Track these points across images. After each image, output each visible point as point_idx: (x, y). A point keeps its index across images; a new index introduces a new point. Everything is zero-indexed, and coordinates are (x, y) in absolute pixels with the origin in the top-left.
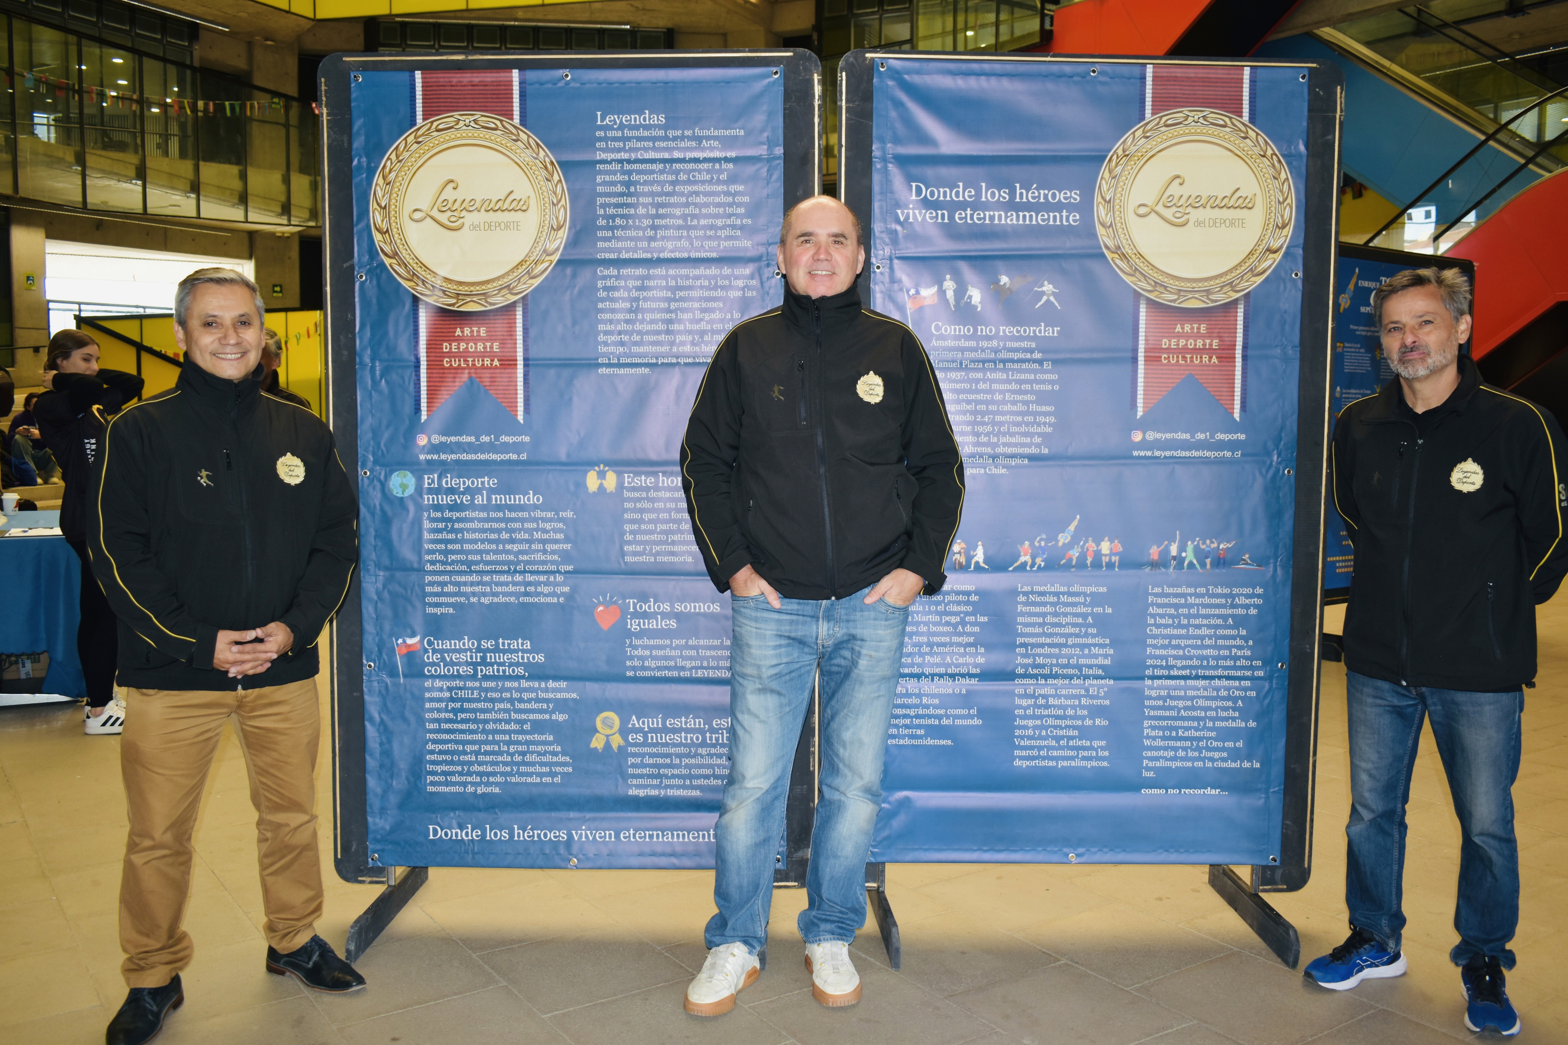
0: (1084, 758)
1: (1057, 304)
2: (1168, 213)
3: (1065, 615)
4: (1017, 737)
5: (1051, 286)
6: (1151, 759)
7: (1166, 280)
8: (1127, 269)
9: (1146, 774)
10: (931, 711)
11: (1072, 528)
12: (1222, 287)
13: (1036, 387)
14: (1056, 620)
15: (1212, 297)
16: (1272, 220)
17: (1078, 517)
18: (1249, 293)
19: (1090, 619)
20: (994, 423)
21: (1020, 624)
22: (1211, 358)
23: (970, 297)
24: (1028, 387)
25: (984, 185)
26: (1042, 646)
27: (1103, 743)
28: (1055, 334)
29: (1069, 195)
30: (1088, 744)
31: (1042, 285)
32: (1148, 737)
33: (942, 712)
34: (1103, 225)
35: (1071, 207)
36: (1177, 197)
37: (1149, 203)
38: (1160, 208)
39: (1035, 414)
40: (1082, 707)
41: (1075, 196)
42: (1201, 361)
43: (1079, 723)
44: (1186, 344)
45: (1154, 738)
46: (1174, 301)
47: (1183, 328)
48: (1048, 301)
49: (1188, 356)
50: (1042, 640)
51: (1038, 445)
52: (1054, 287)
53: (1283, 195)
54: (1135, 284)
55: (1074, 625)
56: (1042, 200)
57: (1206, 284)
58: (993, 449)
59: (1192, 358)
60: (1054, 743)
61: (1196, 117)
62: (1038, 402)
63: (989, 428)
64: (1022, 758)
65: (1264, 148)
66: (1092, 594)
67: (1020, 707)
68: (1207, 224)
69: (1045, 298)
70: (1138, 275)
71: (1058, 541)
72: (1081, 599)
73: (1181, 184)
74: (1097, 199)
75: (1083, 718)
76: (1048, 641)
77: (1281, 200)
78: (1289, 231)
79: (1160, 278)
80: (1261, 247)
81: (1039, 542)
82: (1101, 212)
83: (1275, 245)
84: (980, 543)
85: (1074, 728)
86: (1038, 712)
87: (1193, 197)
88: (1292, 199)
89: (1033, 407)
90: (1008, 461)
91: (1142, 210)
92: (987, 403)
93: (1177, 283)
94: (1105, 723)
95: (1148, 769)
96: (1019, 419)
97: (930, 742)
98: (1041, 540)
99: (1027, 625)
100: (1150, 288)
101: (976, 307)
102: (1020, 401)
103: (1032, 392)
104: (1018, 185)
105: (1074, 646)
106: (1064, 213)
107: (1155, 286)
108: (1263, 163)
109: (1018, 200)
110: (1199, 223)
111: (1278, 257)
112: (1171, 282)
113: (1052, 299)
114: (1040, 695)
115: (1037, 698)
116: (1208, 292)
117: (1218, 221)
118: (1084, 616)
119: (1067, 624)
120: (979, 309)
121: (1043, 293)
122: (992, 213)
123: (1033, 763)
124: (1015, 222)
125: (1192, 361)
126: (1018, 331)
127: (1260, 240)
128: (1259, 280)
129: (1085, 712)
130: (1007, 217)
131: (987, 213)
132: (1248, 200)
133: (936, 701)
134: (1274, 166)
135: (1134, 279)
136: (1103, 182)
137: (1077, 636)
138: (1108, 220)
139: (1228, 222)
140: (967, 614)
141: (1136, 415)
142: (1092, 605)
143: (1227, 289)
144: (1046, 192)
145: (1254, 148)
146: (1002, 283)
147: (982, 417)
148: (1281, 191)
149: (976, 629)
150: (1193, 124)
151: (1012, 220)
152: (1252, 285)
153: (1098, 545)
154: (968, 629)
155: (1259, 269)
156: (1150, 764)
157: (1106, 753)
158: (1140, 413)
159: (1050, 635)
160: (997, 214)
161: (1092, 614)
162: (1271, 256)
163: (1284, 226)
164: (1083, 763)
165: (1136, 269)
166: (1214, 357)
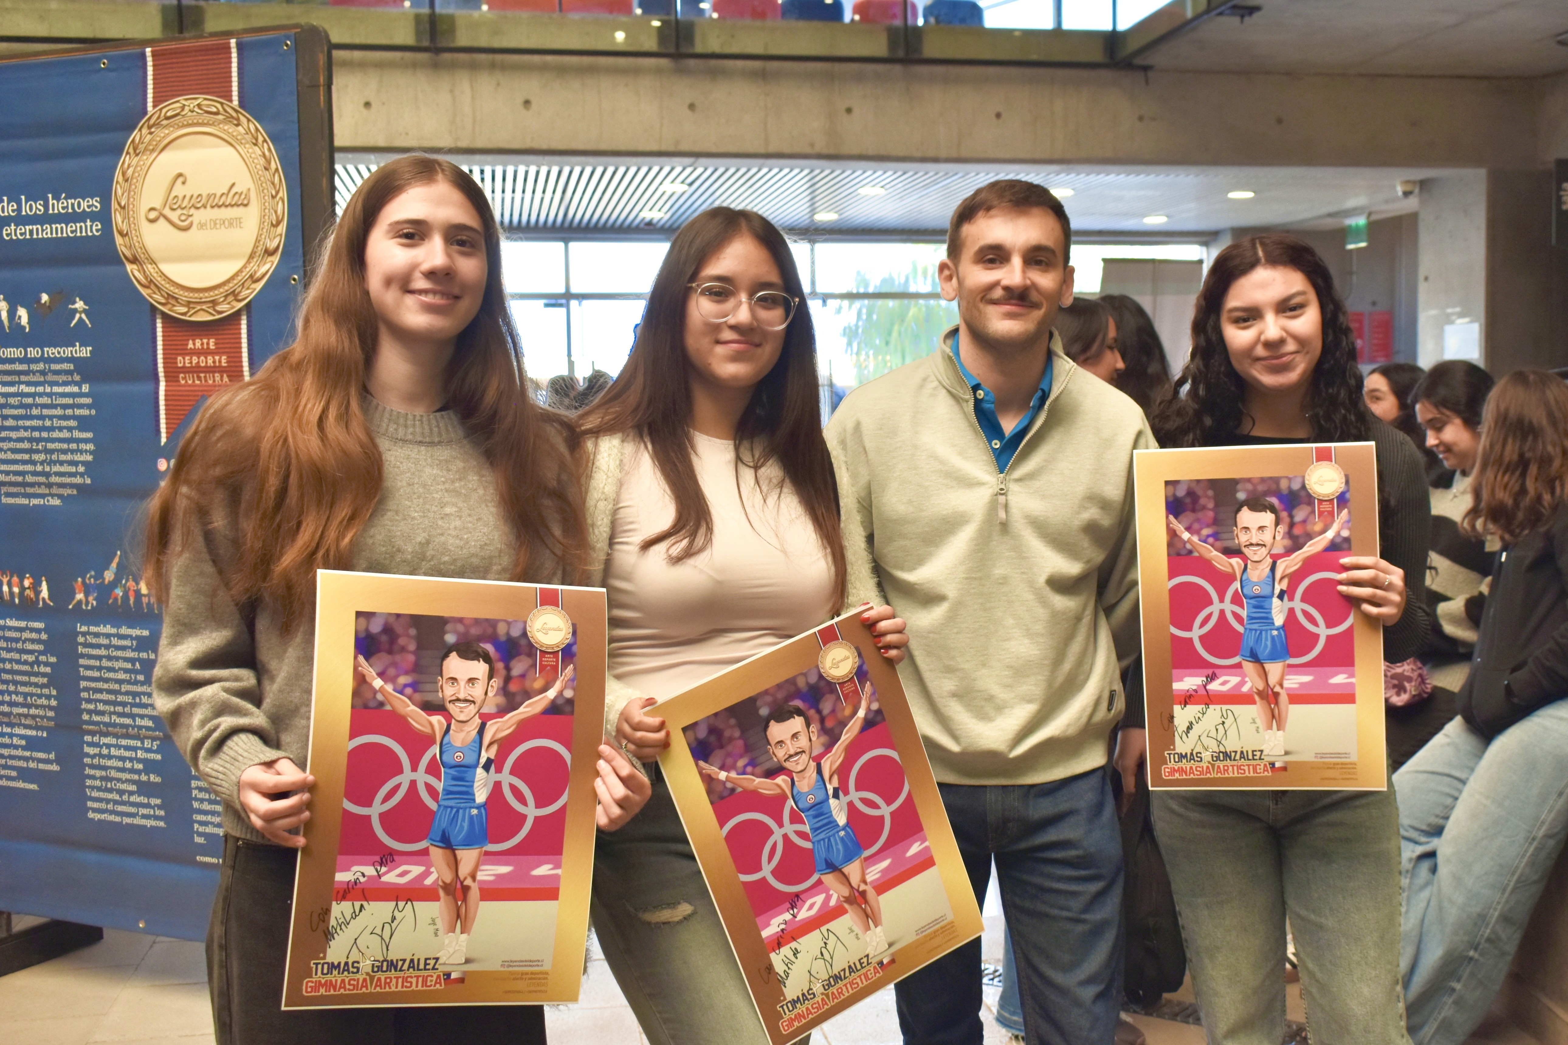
0: (144, 817)
1: (87, 322)
2: (174, 216)
3: (117, 659)
4: (89, 787)
5: (82, 303)
6: (202, 823)
7: (176, 291)
8: (143, 281)
9: (199, 840)
10: (20, 753)
11: (114, 565)
12: (226, 296)
13: (78, 412)
14: (109, 664)
15: (219, 308)
16: (267, 217)
17: (119, 553)
18: (250, 302)
19: (138, 665)
20: (47, 451)
21: (82, 666)
22: (222, 377)
23: (20, 317)
24: (69, 412)
25: (23, 197)
26: (100, 691)
27: (158, 801)
28: (89, 355)
29: (91, 203)
30: (146, 801)
31: (74, 303)
32: (196, 799)
33: (27, 754)
34: (121, 233)
35: (93, 216)
36: (181, 197)
37: (158, 206)
38: (167, 212)
39: (78, 441)
40: (139, 761)
41: (96, 203)
42: (214, 381)
43: (136, 777)
44: (198, 362)
45: (202, 801)
46: (184, 314)
47: (194, 344)
48: (80, 319)
49: (202, 375)
50: (100, 685)
51: (82, 475)
52: (85, 304)
53: (275, 187)
54: (151, 297)
55: (126, 671)
56: (70, 210)
57: (211, 294)
58: (47, 479)
59: (205, 377)
60: (117, 797)
61: (192, 106)
62: (81, 428)
63: (42, 457)
64: (95, 810)
65: (255, 135)
66: (138, 638)
67: (88, 755)
68: (208, 226)
69: (78, 316)
70: (152, 286)
71: (104, 579)
72: (127, 643)
73: (184, 183)
74: (114, 205)
75: (138, 772)
76: (106, 686)
77: (274, 193)
78: (282, 228)
79: (172, 288)
80: (259, 249)
81: (89, 579)
82: (118, 218)
83: (272, 245)
84: (43, 578)
85: (133, 782)
86: (103, 762)
87: (195, 196)
88: (283, 193)
89: (77, 434)
90: (61, 491)
91: (153, 215)
92: (40, 429)
93: (186, 294)
94: (158, 780)
95: (200, 834)
96: (65, 446)
97: (21, 785)
98: (91, 577)
99: (88, 668)
100: (163, 301)
101: (24, 328)
102: (65, 428)
103: (74, 417)
104: (50, 196)
105: (127, 693)
106: (89, 223)
107: (167, 299)
108: (254, 153)
109: (51, 212)
110: (202, 226)
111: (276, 259)
112: (181, 292)
113: (84, 316)
114: (104, 744)
115: (101, 747)
116: (214, 303)
117: (218, 222)
118: (132, 661)
119: (120, 669)
120: (27, 330)
121: (75, 311)
122: (31, 227)
123: (103, 816)
124: (49, 235)
125: (206, 381)
126: (59, 353)
127: (257, 241)
128: (259, 286)
129: (141, 766)
130: (43, 231)
131: (27, 227)
132: (243, 197)
133: (23, 743)
134: (264, 155)
135: (149, 291)
136: (118, 186)
137: (129, 682)
138: (125, 228)
139: (226, 223)
140: (41, 653)
141: (160, 442)
142: (138, 649)
143: (231, 298)
144: (73, 201)
145: (246, 136)
146: (43, 301)
147: (37, 445)
148: (273, 183)
149: (48, 670)
150: (190, 114)
151: (47, 234)
152: (252, 292)
153: (137, 584)
154: (43, 669)
155: (258, 274)
156: (201, 829)
157: (162, 813)
158: (164, 440)
159: (107, 680)
160: (35, 227)
161: (139, 660)
162: (270, 259)
163: (279, 223)
164: (144, 822)
165: (151, 280)
166: (225, 376)
